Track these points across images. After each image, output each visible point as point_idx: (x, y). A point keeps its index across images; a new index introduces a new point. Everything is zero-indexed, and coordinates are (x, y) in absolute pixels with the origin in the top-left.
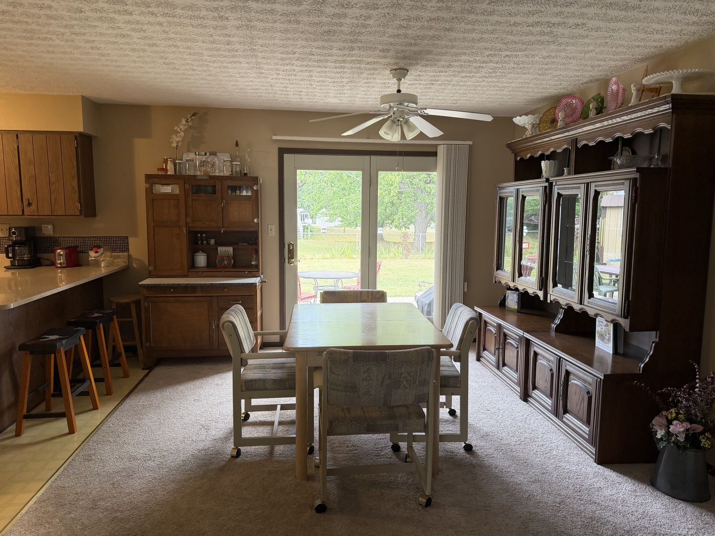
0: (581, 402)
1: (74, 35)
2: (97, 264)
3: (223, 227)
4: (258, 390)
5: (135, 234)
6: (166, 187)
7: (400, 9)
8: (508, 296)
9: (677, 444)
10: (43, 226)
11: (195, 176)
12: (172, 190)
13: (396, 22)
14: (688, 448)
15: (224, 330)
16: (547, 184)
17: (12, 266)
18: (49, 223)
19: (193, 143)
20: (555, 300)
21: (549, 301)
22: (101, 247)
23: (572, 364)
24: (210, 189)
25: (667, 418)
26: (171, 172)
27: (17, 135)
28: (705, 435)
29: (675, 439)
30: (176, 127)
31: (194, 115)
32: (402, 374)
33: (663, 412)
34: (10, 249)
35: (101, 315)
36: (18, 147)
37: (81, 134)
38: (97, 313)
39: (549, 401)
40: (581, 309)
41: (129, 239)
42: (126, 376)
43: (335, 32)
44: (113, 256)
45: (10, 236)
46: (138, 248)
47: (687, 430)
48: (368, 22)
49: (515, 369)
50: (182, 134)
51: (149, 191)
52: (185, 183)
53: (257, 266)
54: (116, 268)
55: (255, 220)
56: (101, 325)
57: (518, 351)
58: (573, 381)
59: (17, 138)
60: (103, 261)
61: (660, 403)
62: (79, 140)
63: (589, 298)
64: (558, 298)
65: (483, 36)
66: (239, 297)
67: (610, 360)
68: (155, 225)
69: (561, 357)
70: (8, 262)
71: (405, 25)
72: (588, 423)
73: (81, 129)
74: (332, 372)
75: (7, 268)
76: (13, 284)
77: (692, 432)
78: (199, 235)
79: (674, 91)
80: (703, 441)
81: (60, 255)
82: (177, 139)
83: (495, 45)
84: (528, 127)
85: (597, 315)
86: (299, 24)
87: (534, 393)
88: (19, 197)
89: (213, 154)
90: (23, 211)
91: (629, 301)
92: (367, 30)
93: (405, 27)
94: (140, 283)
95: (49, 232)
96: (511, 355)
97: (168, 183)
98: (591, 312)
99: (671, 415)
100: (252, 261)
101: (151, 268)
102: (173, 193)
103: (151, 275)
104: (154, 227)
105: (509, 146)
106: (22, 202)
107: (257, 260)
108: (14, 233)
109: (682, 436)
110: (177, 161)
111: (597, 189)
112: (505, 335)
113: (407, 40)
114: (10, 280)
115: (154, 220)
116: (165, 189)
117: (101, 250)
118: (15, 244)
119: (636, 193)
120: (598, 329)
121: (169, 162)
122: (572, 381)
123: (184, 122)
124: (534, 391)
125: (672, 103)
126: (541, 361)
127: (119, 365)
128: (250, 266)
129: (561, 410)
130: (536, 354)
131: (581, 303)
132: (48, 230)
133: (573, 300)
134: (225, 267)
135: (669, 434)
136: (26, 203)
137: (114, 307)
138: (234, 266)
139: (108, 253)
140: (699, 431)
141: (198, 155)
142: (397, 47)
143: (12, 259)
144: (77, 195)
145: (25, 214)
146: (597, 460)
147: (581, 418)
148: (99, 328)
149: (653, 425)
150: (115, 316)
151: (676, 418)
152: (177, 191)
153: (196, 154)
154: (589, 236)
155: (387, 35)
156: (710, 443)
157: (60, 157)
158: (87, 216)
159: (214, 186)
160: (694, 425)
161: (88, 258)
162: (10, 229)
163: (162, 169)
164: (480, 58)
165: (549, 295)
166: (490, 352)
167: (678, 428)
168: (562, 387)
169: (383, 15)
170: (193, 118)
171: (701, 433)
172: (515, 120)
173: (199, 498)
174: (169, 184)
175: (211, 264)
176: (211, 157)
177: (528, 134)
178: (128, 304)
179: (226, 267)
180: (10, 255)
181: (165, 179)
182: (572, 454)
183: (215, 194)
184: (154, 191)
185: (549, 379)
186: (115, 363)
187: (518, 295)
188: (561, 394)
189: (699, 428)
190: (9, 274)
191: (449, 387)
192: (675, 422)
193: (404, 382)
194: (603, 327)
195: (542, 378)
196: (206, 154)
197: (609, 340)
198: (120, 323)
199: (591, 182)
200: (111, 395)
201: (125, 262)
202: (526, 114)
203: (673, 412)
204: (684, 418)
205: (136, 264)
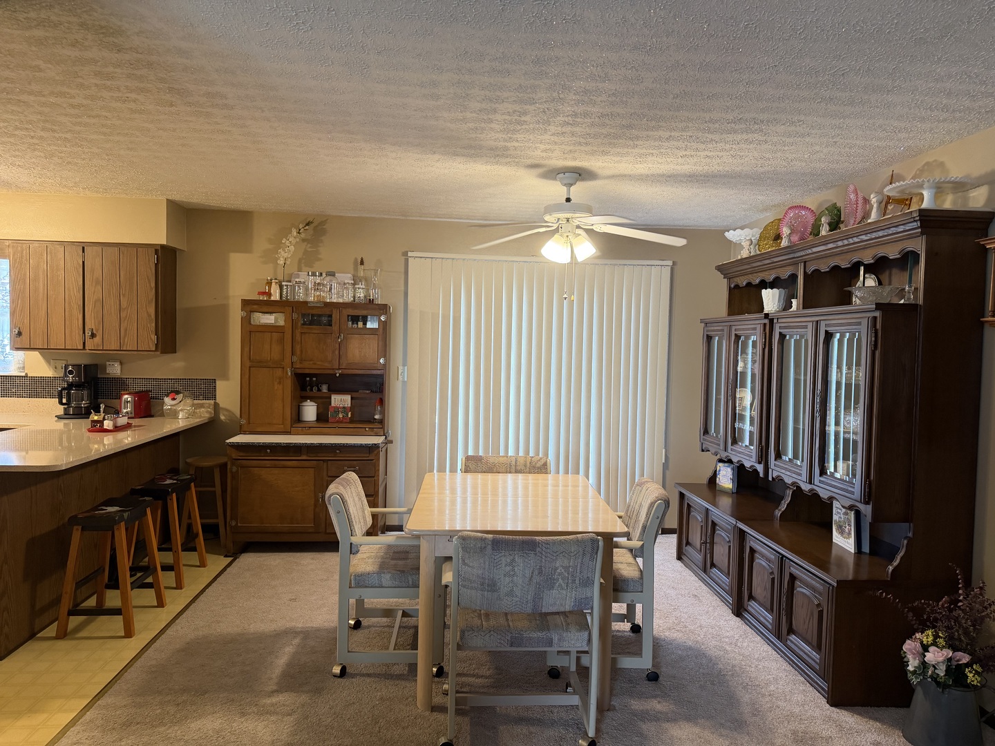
0: (810, 619)
1: (161, 131)
2: (174, 414)
3: (339, 369)
4: (372, 587)
5: (225, 377)
6: (267, 316)
7: (563, 104)
8: (720, 471)
9: (936, 679)
10: (108, 363)
11: (306, 303)
12: (276, 319)
13: (558, 118)
14: (950, 685)
15: (330, 504)
16: (766, 321)
17: (65, 414)
18: (115, 360)
19: (307, 260)
20: (778, 476)
21: (770, 479)
22: (181, 393)
23: (799, 566)
24: (325, 320)
25: (922, 643)
26: (276, 296)
27: (83, 248)
28: (972, 668)
29: (932, 672)
30: (284, 239)
31: (308, 224)
32: (556, 569)
33: (917, 635)
34: (65, 393)
35: (175, 481)
36: (83, 262)
37: (162, 246)
38: (170, 479)
39: (769, 617)
40: (811, 490)
41: (217, 382)
42: (203, 564)
43: (483, 129)
44: (196, 404)
45: (65, 375)
46: (228, 394)
47: (950, 660)
48: (523, 118)
49: (727, 572)
50: (292, 248)
51: (246, 321)
52: (293, 312)
53: (381, 422)
54: (198, 420)
55: (382, 361)
56: (174, 494)
57: (730, 547)
58: (801, 589)
59: (83, 251)
60: (181, 410)
61: (914, 622)
62: (160, 254)
63: (821, 475)
64: (782, 475)
65: (673, 134)
66: (355, 462)
67: (851, 561)
68: (251, 365)
69: (783, 556)
70: (60, 410)
71: (571, 122)
72: (818, 648)
73: (164, 242)
74: (465, 564)
75: (59, 417)
76: (65, 438)
77: (956, 663)
78: (308, 379)
79: (925, 205)
80: (970, 675)
81: (127, 402)
82: (286, 255)
83: (689, 144)
84: (745, 244)
85: (831, 498)
86: (437, 120)
87: (750, 606)
88: (81, 326)
89: (332, 274)
90: (84, 343)
91: (870, 482)
92: (523, 127)
93: (571, 124)
94: (228, 441)
95: (115, 372)
96: (721, 553)
97: (270, 311)
98: (824, 495)
99: (927, 638)
100: (374, 415)
101: (243, 422)
102: (278, 324)
103: (242, 431)
104: (250, 367)
105: (720, 268)
106: (84, 332)
107: (383, 413)
108: (71, 372)
109: (941, 667)
110: (284, 283)
111: (828, 329)
112: (714, 524)
113: (575, 138)
114: (61, 433)
115: (250, 359)
116: (267, 319)
117: (180, 397)
118: (70, 386)
119: (876, 337)
120: (835, 517)
121: (273, 284)
122: (799, 589)
123: (295, 233)
124: (750, 603)
125: (920, 220)
126: (759, 561)
127: (194, 549)
128: (371, 421)
129: (784, 629)
130: (752, 551)
131: (810, 483)
132: (115, 370)
133: (800, 478)
134: (339, 422)
135: (924, 664)
136: (88, 333)
137: (192, 472)
138: (352, 421)
139: (189, 401)
140: (966, 662)
141: (311, 276)
142: (563, 146)
143: (66, 406)
144: (154, 325)
145: (87, 348)
146: (830, 701)
147: (810, 640)
148: (171, 499)
149: (905, 652)
150: (192, 484)
151: (934, 644)
152: (281, 323)
153: (309, 275)
154: (819, 392)
155: (550, 133)
156: (979, 679)
157: (135, 275)
158: (164, 352)
159: (330, 316)
160: (959, 654)
161: (163, 407)
162: (66, 367)
163: (263, 293)
164: (672, 160)
165: (770, 471)
166: (694, 548)
167: (935, 656)
168: (785, 597)
169: (542, 110)
170: (307, 227)
171: (967, 665)
172: (727, 234)
173: (287, 729)
174: (272, 313)
175: (322, 417)
176: (329, 278)
177: (744, 254)
178: (211, 469)
179: (341, 422)
180: (64, 401)
181: (267, 306)
182: (796, 691)
183: (331, 326)
184: (252, 323)
185: (769, 586)
186: (189, 547)
187: (733, 469)
188: (784, 607)
189: (965, 658)
190: (61, 425)
191: (627, 592)
192: (932, 649)
193: (560, 580)
194: (842, 516)
195: (760, 584)
196: (321, 274)
197: (849, 533)
198: (199, 494)
199: (820, 320)
200: (181, 589)
201: (210, 413)
202: (742, 228)
203: (930, 634)
204: (944, 643)
205: (224, 415)
